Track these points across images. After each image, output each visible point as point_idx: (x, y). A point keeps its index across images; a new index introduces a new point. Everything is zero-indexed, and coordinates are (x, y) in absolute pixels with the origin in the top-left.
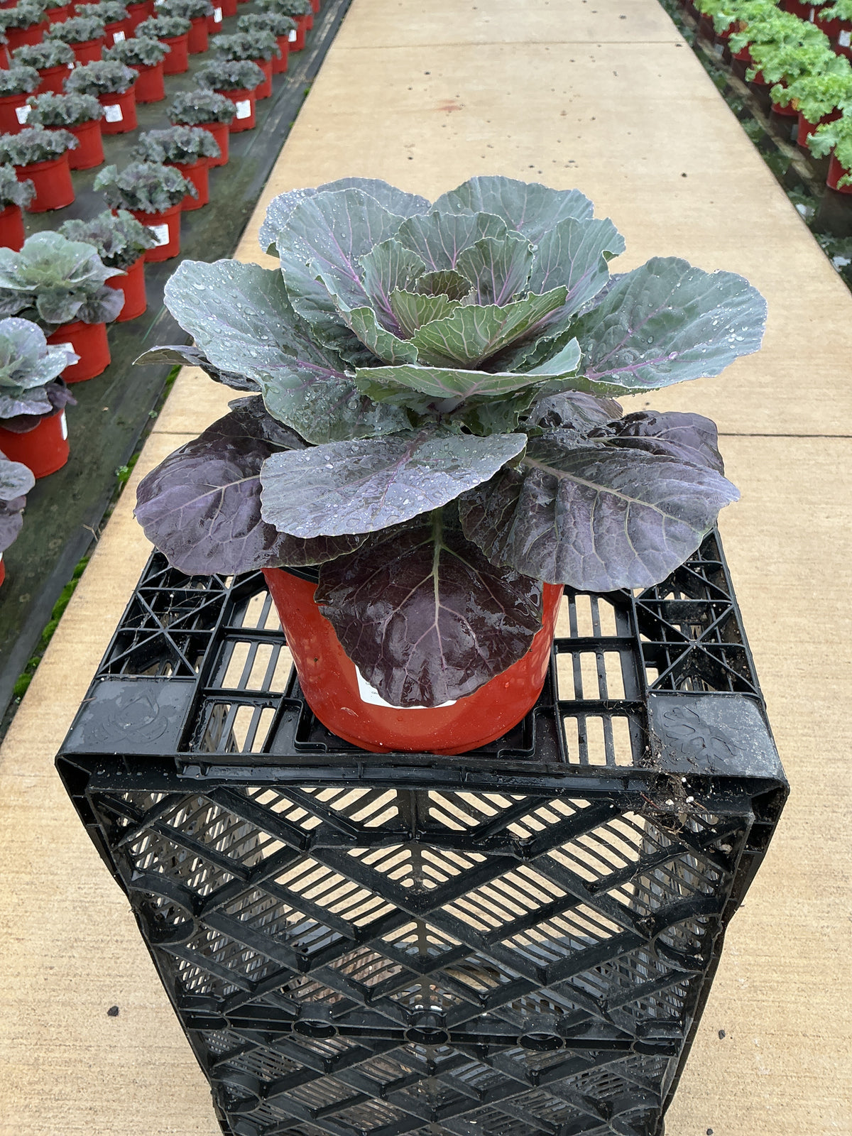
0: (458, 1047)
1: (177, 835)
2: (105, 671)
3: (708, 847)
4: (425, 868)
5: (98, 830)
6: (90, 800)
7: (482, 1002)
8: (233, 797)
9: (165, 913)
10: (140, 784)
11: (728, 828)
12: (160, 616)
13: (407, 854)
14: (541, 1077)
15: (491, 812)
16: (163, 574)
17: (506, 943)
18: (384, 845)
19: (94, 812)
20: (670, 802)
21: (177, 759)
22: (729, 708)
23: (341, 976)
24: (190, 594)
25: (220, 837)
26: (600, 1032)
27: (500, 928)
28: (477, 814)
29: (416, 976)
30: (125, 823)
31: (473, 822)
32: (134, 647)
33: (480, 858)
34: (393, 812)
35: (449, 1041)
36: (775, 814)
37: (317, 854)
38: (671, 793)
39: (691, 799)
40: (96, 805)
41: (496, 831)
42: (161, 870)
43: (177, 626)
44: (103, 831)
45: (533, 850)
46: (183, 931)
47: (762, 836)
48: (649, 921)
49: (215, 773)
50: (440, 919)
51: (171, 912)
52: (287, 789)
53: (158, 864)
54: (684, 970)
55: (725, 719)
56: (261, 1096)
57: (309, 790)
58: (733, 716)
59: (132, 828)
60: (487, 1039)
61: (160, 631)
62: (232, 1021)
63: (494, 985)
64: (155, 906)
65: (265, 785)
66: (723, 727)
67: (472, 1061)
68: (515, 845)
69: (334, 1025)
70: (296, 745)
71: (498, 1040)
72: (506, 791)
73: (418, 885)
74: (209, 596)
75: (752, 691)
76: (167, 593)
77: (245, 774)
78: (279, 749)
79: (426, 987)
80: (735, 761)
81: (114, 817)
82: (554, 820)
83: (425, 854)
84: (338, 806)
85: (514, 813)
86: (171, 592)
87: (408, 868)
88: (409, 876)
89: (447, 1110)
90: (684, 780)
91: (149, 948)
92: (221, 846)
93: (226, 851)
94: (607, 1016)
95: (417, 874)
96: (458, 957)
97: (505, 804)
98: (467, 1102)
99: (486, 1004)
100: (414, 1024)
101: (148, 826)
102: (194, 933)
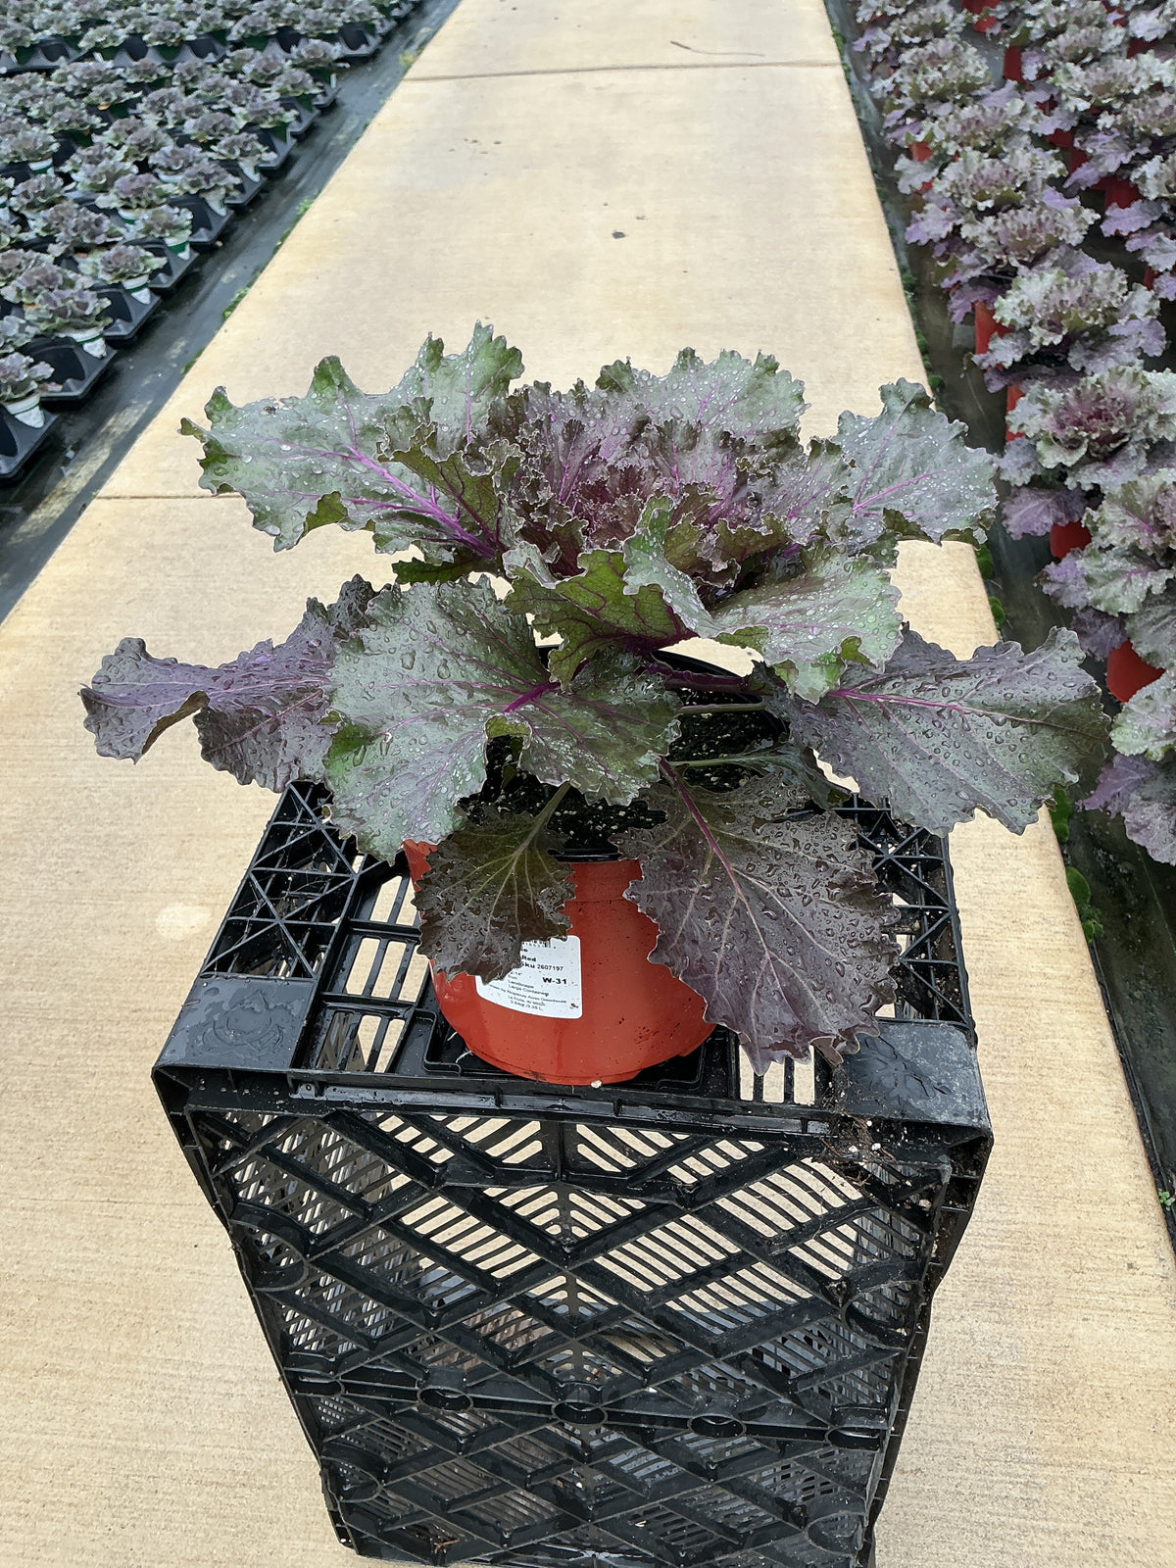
0: (618, 1429)
1: (287, 1162)
2: (211, 969)
3: (902, 1202)
4: (574, 1214)
5: (197, 1152)
6: (188, 1118)
7: (645, 1375)
8: (352, 1123)
9: (270, 1253)
10: (246, 1103)
11: (925, 1181)
12: (275, 903)
13: (553, 1196)
14: (721, 1472)
15: (649, 1152)
16: (281, 852)
17: (671, 1304)
18: (526, 1185)
19: (193, 1132)
20: (854, 1149)
21: (289, 1078)
22: (931, 1040)
23: (477, 1337)
24: (312, 877)
25: (337, 1167)
26: (788, 1417)
27: (664, 1287)
28: (634, 1154)
29: (565, 1340)
30: (228, 1145)
31: (629, 1164)
32: (245, 940)
33: (637, 1204)
34: (536, 1147)
35: (605, 1421)
36: (980, 1166)
37: (448, 1192)
38: (856, 1139)
39: (877, 1146)
40: (196, 1125)
41: (655, 1174)
42: (267, 1202)
43: (295, 917)
44: (203, 1155)
45: (699, 1198)
46: (292, 1274)
47: (965, 1190)
48: (840, 1286)
49: (331, 1094)
50: (593, 1273)
51: (278, 1251)
52: (413, 1115)
53: (264, 1196)
54: (883, 1347)
55: (925, 1053)
56: (380, 1479)
57: (440, 1118)
58: (935, 1050)
59: (236, 1152)
60: (652, 1420)
61: (276, 922)
62: (348, 1387)
63: (660, 1355)
64: (259, 1243)
65: (390, 1109)
66: (922, 1062)
67: (635, 1446)
68: (677, 1191)
69: (468, 1396)
70: (427, 1066)
71: (665, 1421)
72: (666, 1128)
73: (566, 1233)
74: (335, 881)
75: (960, 1019)
76: (285, 875)
77: (367, 1095)
78: (407, 1070)
79: (578, 1353)
80: (930, 1104)
81: (216, 1140)
82: (722, 1163)
83: (574, 1198)
84: (473, 1137)
85: (676, 1154)
86: (289, 874)
87: (554, 1213)
88: (555, 1221)
89: (607, 1507)
90: (870, 1123)
91: (251, 1293)
92: (337, 1178)
93: (344, 1183)
94: (794, 1398)
95: (564, 1220)
96: (614, 1320)
97: (665, 1143)
98: (630, 1499)
99: (649, 1378)
100: (564, 1398)
101: (255, 1150)
102: (304, 1277)
